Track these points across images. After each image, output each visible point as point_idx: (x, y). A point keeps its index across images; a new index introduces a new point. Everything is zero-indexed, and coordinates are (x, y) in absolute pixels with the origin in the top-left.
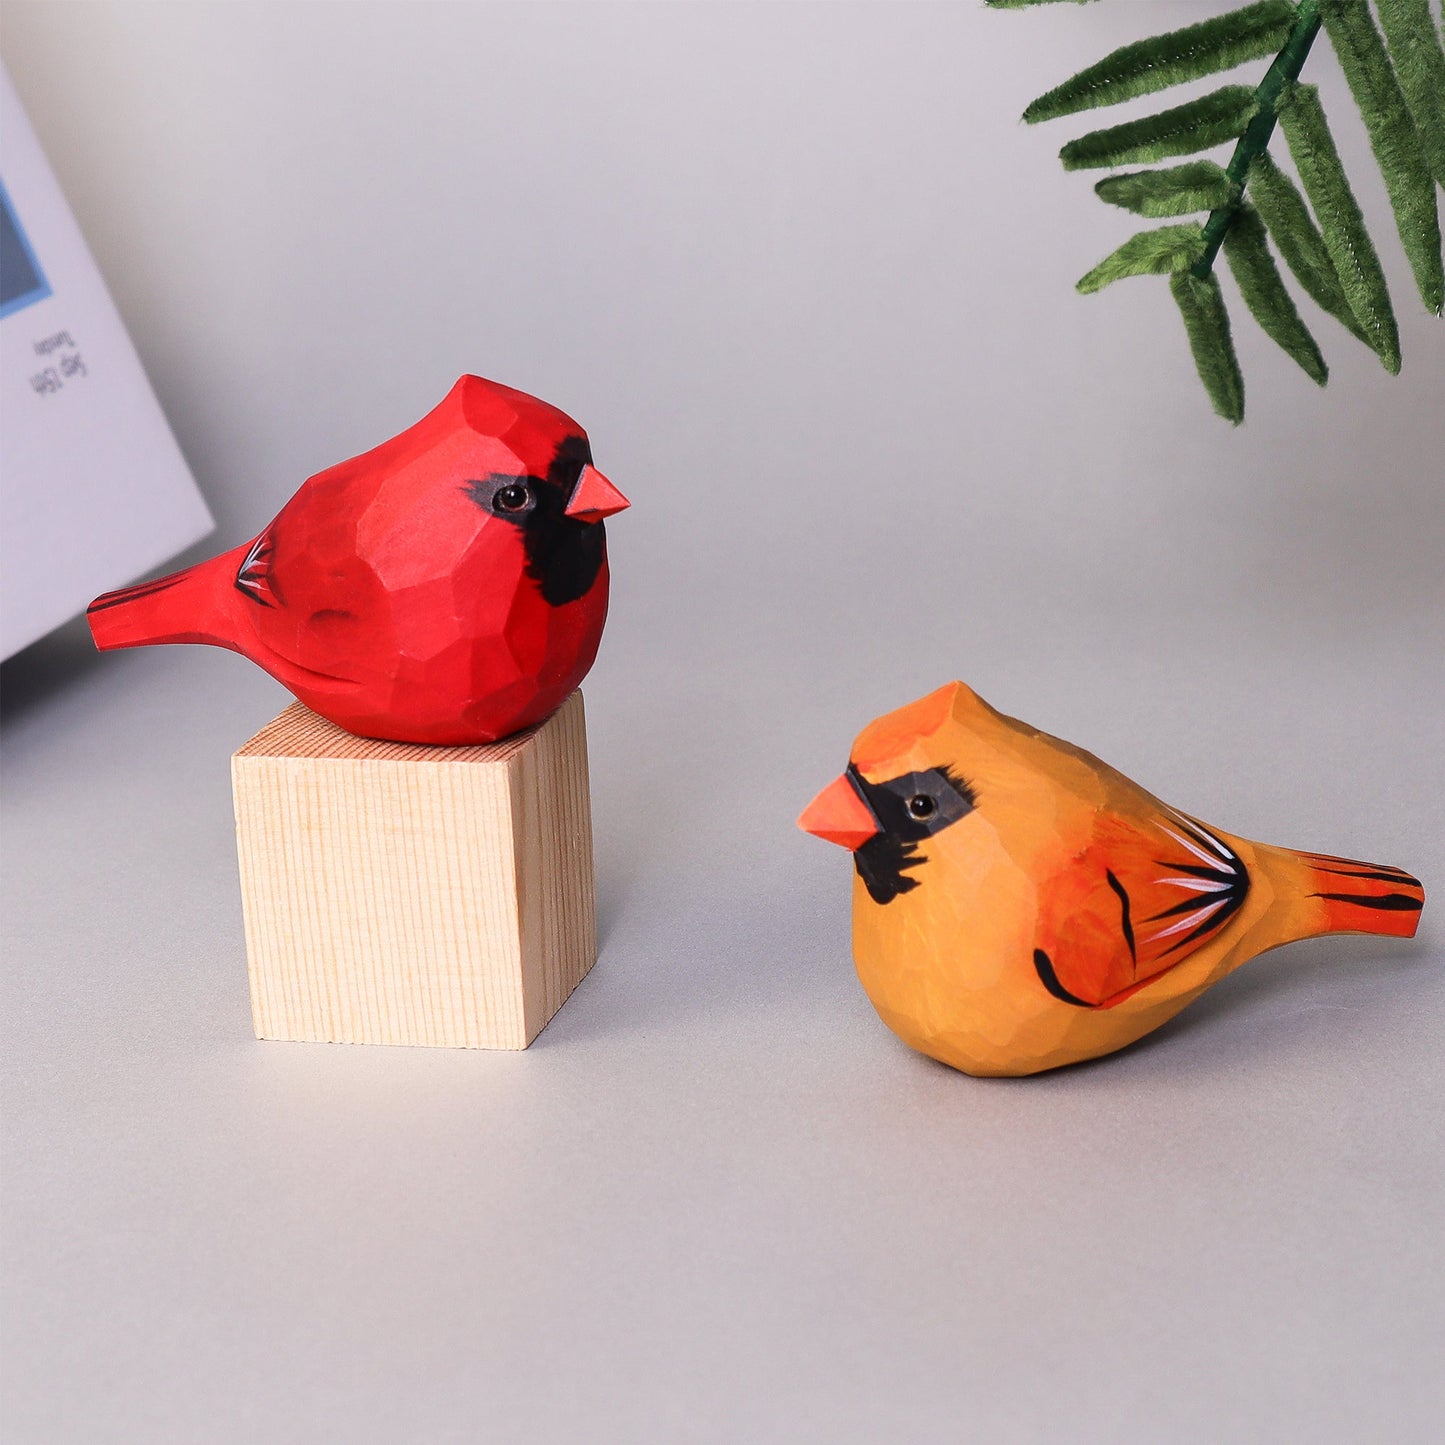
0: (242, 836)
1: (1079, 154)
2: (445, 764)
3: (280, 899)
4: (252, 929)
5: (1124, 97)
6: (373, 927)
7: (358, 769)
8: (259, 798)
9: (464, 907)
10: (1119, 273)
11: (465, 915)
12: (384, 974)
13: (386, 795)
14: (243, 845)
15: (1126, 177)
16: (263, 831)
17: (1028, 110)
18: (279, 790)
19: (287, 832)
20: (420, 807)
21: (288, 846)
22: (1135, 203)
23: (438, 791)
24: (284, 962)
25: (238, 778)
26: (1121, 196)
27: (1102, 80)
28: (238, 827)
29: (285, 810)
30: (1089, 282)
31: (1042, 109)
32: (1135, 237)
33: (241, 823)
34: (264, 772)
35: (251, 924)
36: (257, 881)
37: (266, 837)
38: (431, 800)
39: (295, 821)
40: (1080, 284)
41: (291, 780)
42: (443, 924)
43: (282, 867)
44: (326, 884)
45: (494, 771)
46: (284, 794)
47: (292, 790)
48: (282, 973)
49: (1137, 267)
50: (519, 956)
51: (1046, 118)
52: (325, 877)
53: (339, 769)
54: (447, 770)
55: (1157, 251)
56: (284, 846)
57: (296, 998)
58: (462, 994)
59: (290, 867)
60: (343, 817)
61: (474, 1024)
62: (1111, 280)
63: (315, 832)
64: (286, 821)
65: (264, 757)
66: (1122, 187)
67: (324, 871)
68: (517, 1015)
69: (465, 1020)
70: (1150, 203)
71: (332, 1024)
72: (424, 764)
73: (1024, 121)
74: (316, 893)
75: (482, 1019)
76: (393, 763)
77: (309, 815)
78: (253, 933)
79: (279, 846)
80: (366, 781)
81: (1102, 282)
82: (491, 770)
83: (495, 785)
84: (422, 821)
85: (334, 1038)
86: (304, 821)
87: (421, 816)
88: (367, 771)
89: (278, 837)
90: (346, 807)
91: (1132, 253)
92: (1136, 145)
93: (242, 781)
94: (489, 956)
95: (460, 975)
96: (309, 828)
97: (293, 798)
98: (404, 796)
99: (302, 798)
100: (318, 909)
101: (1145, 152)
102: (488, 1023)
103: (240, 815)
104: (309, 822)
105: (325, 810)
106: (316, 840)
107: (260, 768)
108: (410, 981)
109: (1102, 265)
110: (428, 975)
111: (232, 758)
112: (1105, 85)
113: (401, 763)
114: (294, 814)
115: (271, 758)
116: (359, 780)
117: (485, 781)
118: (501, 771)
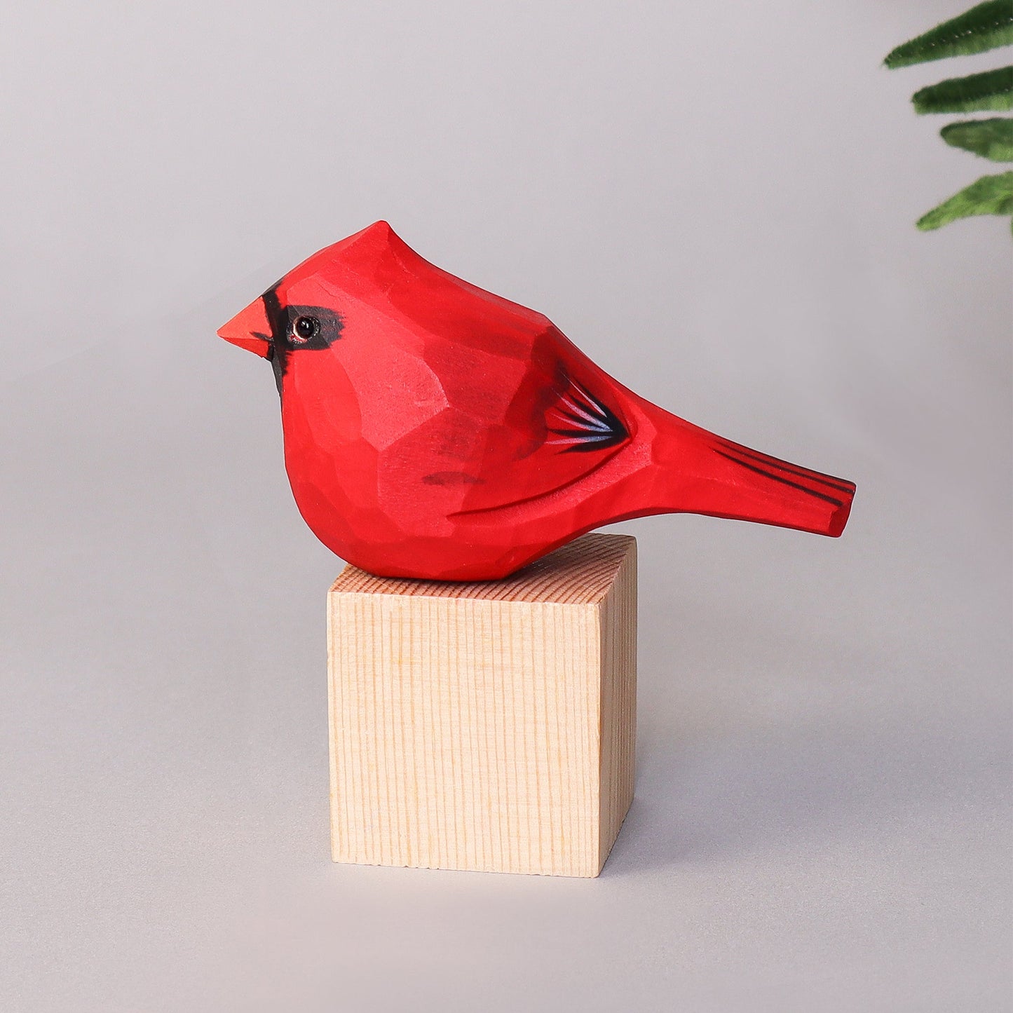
0: (333, 668)
1: (930, 99)
2: (539, 604)
3: (367, 729)
4: (337, 757)
5: (985, 47)
6: (457, 759)
7: (453, 607)
8: (352, 632)
9: (548, 740)
10: (962, 213)
11: (548, 748)
12: (464, 803)
13: (479, 633)
14: (334, 677)
15: (973, 124)
16: (355, 664)
17: (890, 56)
18: (373, 625)
19: (378, 665)
20: (511, 644)
21: (378, 679)
22: (982, 149)
23: (530, 631)
24: (366, 790)
25: (333, 613)
26: (969, 141)
27: (964, 31)
28: (330, 660)
29: (378, 644)
30: (930, 220)
31: (903, 55)
32: (981, 179)
33: (333, 655)
34: (359, 607)
35: (336, 751)
36: (345, 712)
37: (357, 670)
38: (523, 639)
39: (387, 654)
40: (921, 222)
41: (386, 616)
42: (526, 757)
43: (371, 697)
44: (413, 715)
45: (586, 612)
46: (377, 629)
47: (386, 625)
48: (363, 799)
49: (981, 208)
50: (598, 788)
51: (907, 64)
52: (413, 709)
53: (434, 607)
54: (540, 609)
55: (1002, 194)
56: (374, 679)
57: (376, 822)
58: (540, 823)
59: (379, 698)
60: (434, 652)
61: (550, 851)
62: (954, 218)
63: (406, 667)
64: (378, 655)
65: (359, 593)
66: (971, 132)
67: (412, 703)
68: (592, 845)
69: (540, 847)
70: (997, 149)
71: (409, 849)
72: (517, 604)
73: (885, 67)
74: (403, 723)
75: (558, 847)
76: (487, 602)
77: (401, 650)
78: (337, 761)
79: (369, 678)
80: (459, 618)
81: (944, 220)
82: (583, 611)
83: (586, 625)
84: (512, 659)
85: (410, 862)
86: (396, 656)
87: (512, 653)
88: (461, 610)
89: (369, 670)
90: (438, 642)
91: (977, 194)
92: (990, 94)
93: (337, 615)
94: (569, 787)
95: (539, 805)
96: (400, 662)
97: (386, 633)
98: (497, 633)
99: (396, 633)
100: (403, 739)
101: (996, 100)
102: (563, 852)
103: (333, 648)
104: (401, 656)
105: (417, 645)
106: (406, 674)
107: (356, 603)
108: (490, 809)
109: (946, 205)
110: (507, 805)
111: (329, 593)
112: (967, 36)
113: (496, 603)
114: (387, 648)
115: (367, 595)
116: (452, 617)
117: (577, 622)
118: (593, 612)
